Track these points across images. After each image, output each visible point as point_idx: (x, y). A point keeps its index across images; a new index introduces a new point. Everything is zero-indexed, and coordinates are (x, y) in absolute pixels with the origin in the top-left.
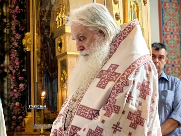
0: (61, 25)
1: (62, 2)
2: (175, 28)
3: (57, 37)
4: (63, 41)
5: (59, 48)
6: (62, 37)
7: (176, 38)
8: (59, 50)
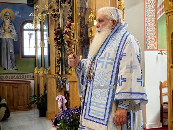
0: (91, 21)
1: (92, 8)
2: (153, 19)
3: (89, 27)
4: (92, 30)
5: (90, 33)
6: (92, 28)
7: (153, 25)
8: (91, 34)
